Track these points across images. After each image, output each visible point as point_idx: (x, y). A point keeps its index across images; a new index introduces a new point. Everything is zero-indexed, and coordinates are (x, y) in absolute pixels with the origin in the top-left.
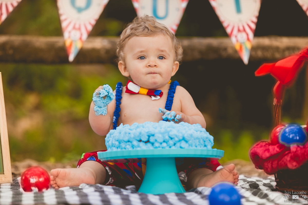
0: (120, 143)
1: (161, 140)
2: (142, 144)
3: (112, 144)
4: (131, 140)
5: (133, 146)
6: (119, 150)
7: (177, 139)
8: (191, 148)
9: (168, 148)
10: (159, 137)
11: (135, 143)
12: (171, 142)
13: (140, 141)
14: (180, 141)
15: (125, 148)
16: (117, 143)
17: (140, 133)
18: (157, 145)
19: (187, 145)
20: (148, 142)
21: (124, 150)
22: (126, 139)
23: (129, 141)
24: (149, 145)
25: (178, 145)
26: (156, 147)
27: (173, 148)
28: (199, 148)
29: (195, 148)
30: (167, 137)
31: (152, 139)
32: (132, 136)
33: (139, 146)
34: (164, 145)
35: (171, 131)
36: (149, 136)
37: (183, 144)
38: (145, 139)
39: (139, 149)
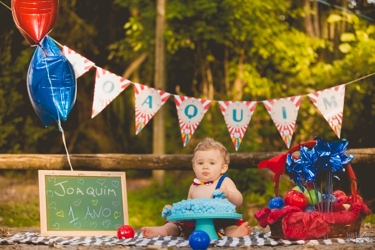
0: (176, 211)
1: (199, 208)
2: (187, 211)
3: (173, 212)
4: (181, 209)
5: (182, 212)
6: (176, 215)
7: (207, 207)
8: (216, 212)
9: (202, 213)
10: (197, 206)
11: (184, 210)
12: (204, 209)
13: (186, 209)
14: (209, 208)
15: (178, 214)
16: (175, 211)
17: (186, 205)
18: (196, 211)
19: (214, 211)
20: (190, 210)
21: (178, 215)
22: (179, 208)
23: (180, 210)
24: (191, 211)
25: (208, 211)
26: (195, 213)
27: (206, 212)
28: (222, 212)
29: (220, 212)
30: (202, 206)
31: (193, 208)
32: (182, 206)
33: (185, 212)
34: (200, 211)
35: (204, 202)
36: (191, 206)
37: (212, 210)
38: (189, 208)
39: (185, 214)
